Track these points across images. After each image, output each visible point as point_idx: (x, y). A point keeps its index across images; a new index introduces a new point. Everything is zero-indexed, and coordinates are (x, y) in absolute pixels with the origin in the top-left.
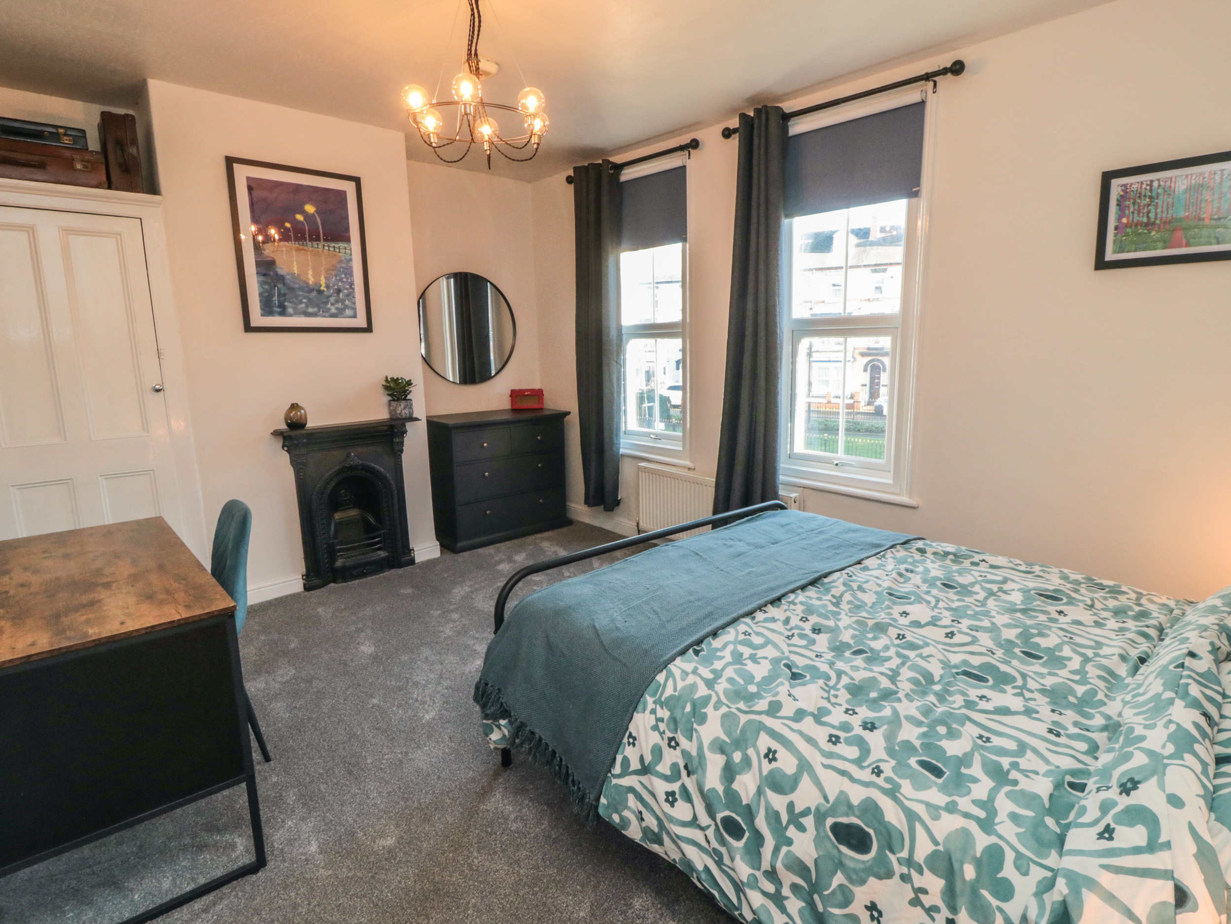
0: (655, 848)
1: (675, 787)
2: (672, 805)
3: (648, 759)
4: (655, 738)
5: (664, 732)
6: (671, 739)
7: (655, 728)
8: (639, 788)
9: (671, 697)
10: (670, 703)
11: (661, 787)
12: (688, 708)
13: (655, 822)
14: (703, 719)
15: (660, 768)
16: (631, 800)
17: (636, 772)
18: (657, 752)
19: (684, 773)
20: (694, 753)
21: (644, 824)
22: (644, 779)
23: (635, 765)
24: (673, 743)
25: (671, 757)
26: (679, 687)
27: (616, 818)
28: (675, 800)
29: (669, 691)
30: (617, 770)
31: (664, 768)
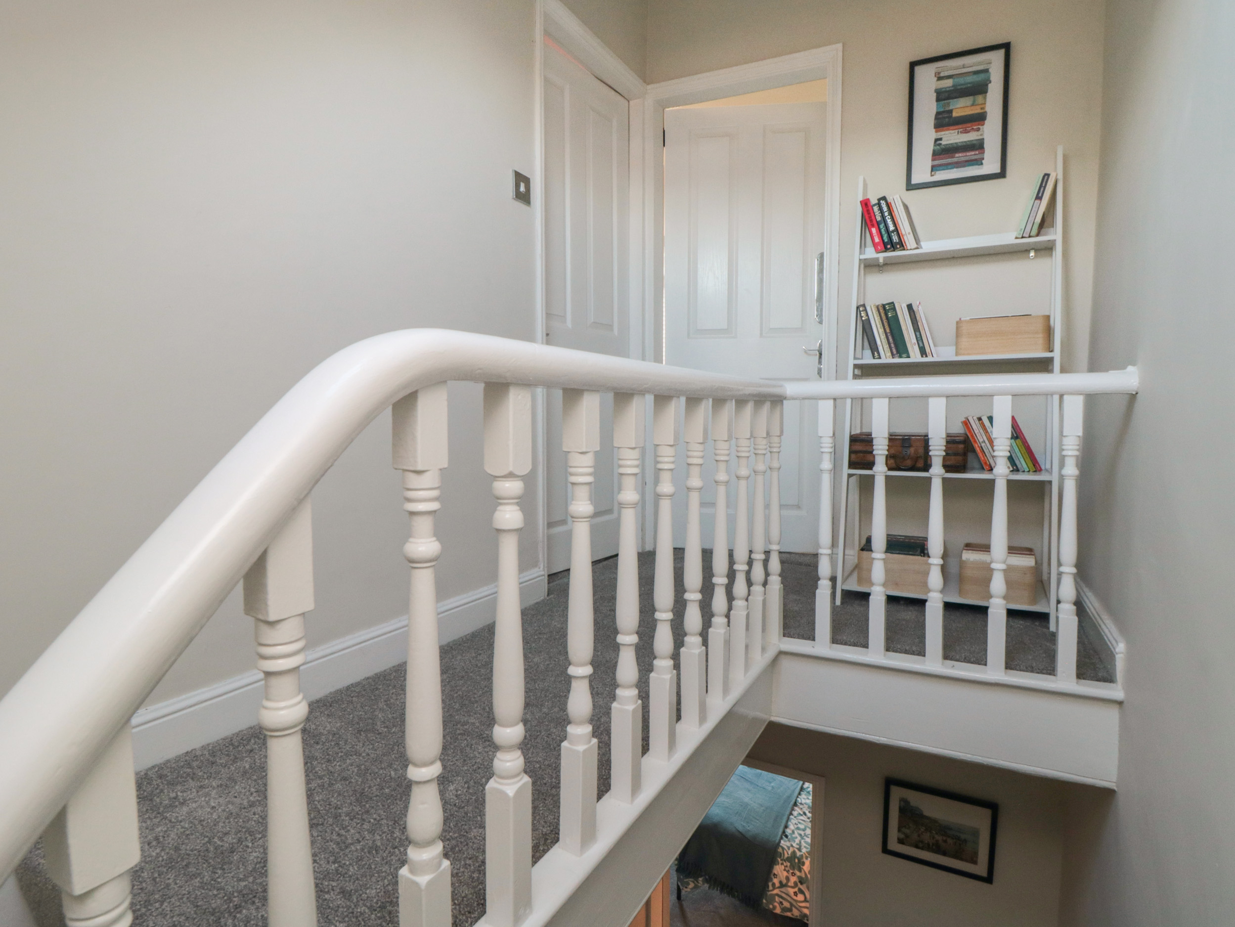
0: (789, 914)
1: (796, 890)
2: (796, 896)
3: (784, 882)
4: (785, 874)
5: (789, 871)
6: (792, 873)
7: (785, 870)
8: (780, 893)
9: (788, 858)
10: (788, 859)
11: (791, 891)
12: (796, 861)
13: (789, 904)
14: (803, 864)
15: (789, 884)
16: (777, 899)
17: (778, 888)
18: (788, 879)
19: (799, 884)
20: (804, 876)
21: (783, 906)
22: (783, 890)
23: (777, 885)
24: (793, 874)
25: (793, 879)
26: (790, 853)
27: (771, 906)
28: (797, 894)
29: (786, 855)
30: (771, 888)
31: (791, 884)
